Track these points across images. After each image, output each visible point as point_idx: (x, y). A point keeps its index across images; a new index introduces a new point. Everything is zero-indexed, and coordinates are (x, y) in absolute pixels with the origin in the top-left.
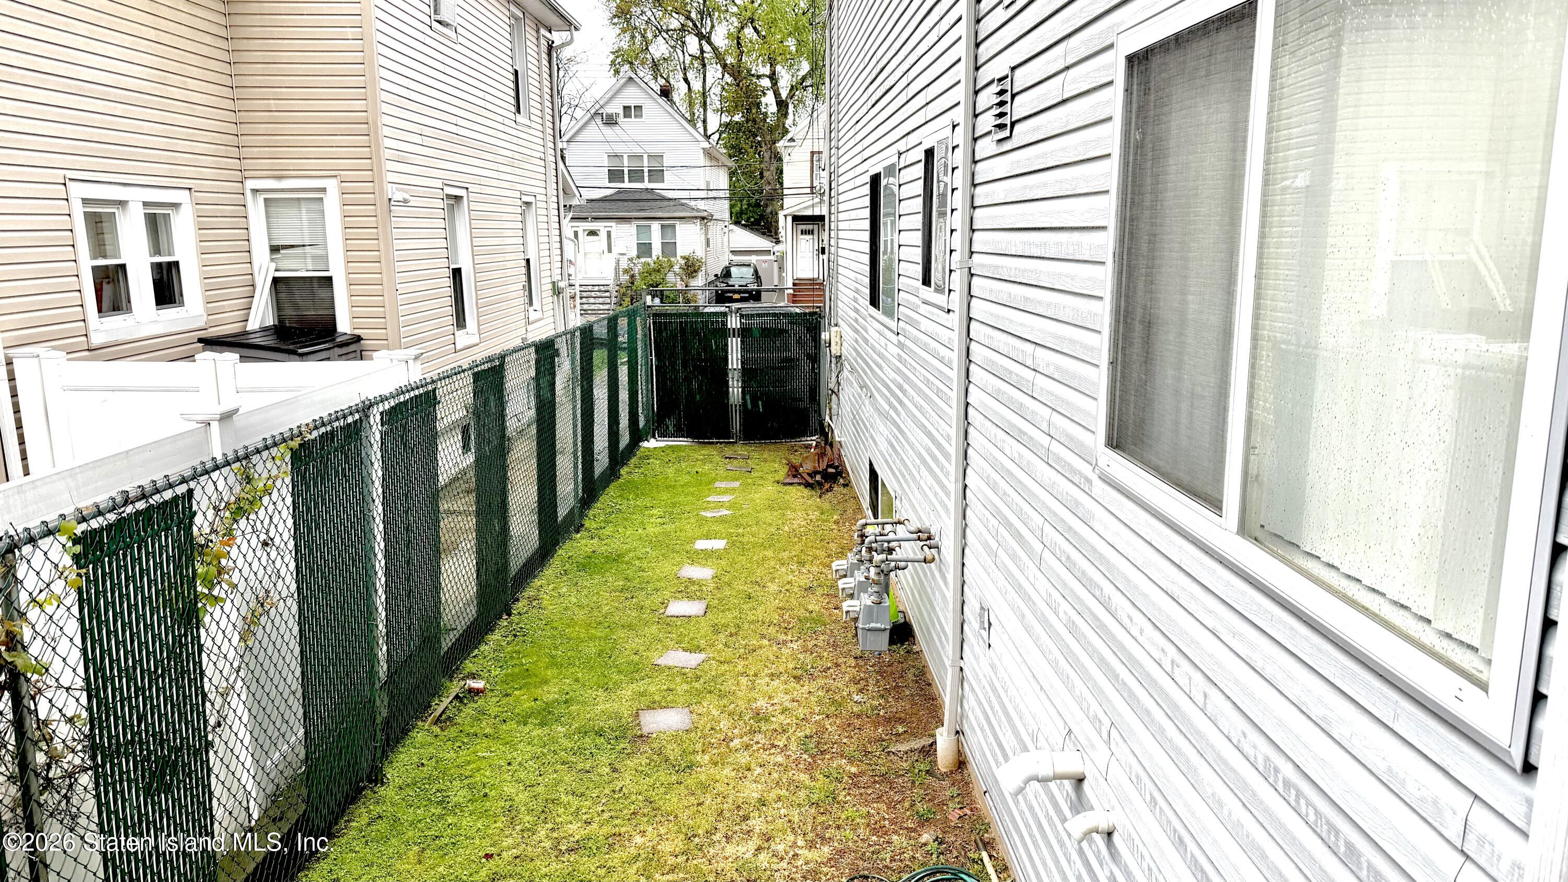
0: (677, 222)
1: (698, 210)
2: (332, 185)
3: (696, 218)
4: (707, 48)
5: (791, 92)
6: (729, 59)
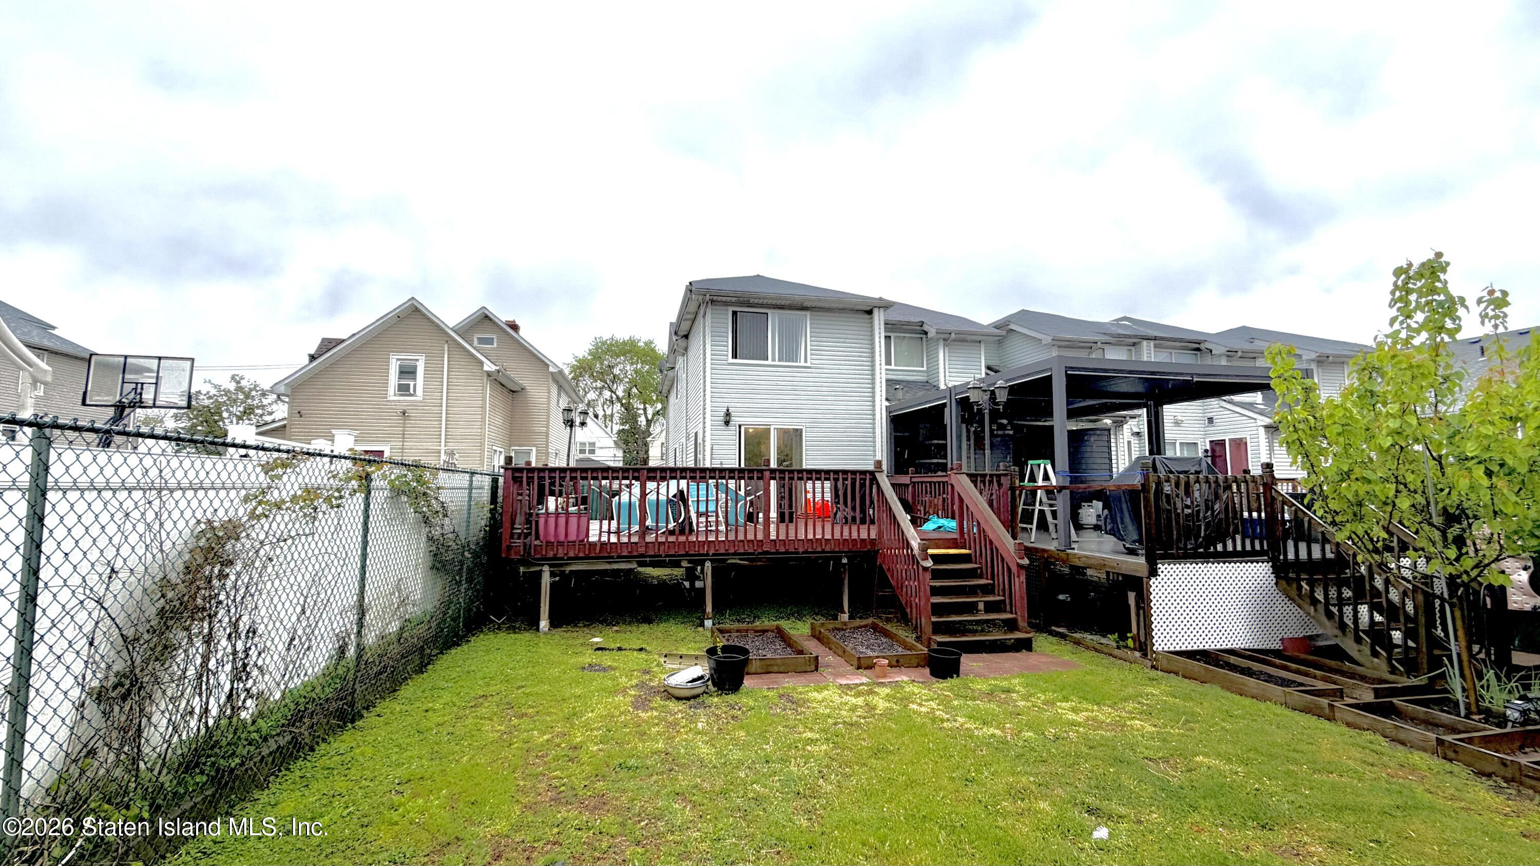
2: (534, 449)
4: (614, 396)
5: (654, 415)
6: (624, 401)
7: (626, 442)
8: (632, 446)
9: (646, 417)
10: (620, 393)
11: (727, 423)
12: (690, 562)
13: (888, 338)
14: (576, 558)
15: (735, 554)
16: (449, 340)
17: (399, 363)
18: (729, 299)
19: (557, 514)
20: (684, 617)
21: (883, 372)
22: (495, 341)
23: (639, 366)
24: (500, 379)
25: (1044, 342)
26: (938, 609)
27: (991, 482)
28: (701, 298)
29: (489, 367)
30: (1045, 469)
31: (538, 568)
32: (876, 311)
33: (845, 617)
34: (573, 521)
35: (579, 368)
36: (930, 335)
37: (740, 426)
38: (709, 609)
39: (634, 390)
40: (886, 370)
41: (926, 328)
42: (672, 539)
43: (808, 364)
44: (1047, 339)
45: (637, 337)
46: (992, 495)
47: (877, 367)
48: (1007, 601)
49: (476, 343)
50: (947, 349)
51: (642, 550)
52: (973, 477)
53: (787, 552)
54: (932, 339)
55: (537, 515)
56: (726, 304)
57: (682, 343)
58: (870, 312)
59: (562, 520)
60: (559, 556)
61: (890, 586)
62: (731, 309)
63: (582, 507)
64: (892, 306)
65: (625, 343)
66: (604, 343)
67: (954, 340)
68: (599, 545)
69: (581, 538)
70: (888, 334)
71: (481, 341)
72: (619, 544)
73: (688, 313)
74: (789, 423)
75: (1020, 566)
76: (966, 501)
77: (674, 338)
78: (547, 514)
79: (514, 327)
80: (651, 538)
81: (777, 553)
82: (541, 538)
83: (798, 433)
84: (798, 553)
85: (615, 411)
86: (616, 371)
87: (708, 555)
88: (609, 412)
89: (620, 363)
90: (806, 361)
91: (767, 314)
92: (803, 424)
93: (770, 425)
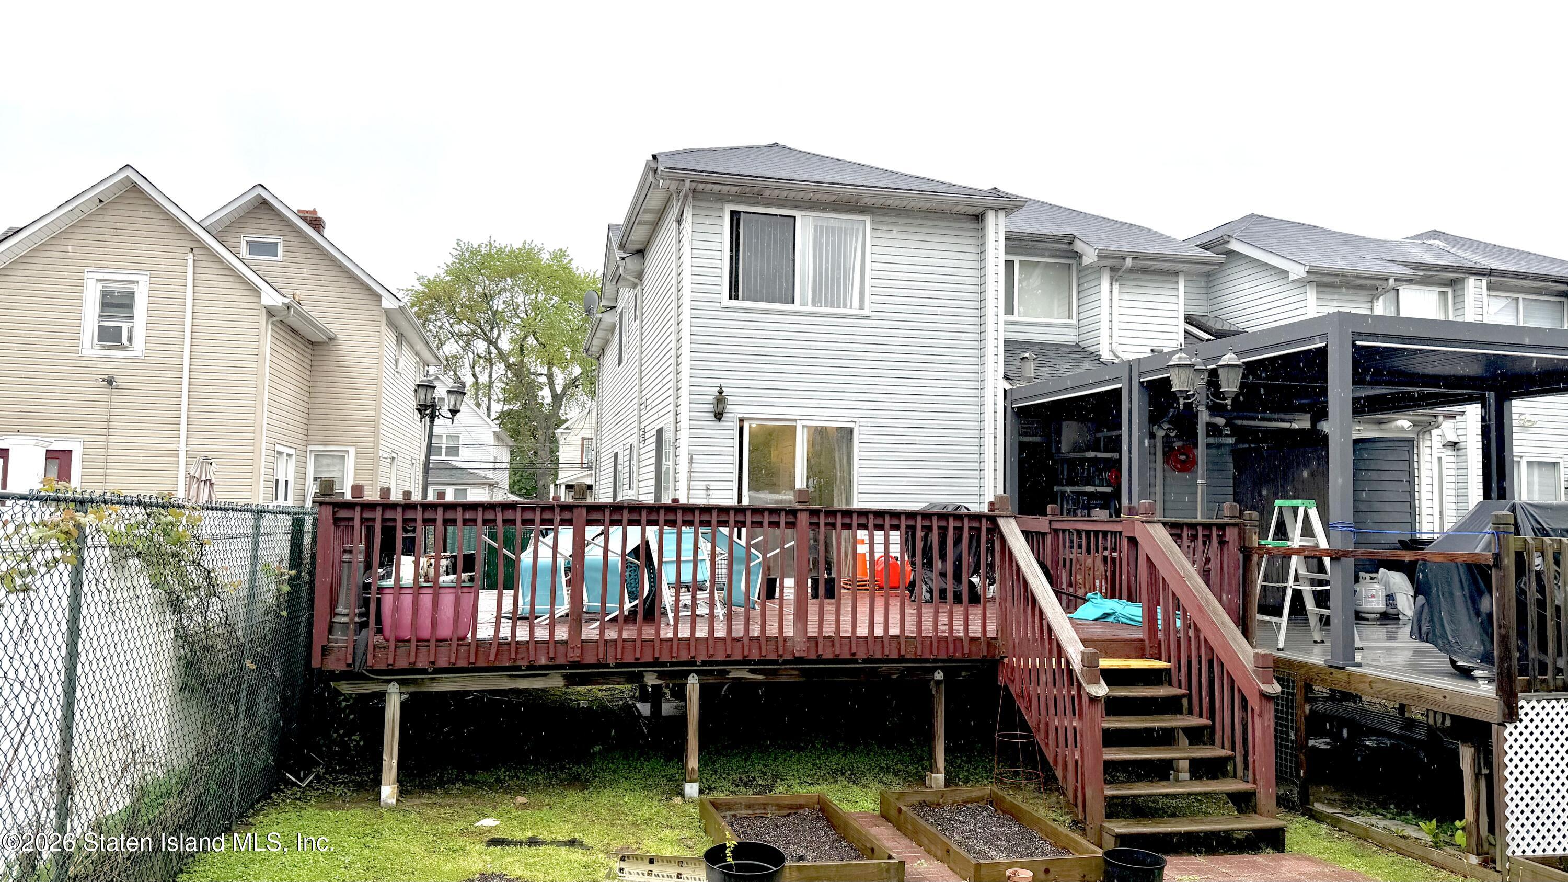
0: (468, 487)
1: (487, 479)
2: (352, 450)
3: (485, 484)
4: (494, 350)
5: (565, 388)
6: (512, 360)
7: (515, 434)
8: (528, 443)
9: (553, 390)
10: (505, 344)
11: (719, 416)
12: (661, 675)
13: (1009, 264)
14: (452, 670)
15: (745, 662)
16: (196, 246)
17: (100, 286)
18: (725, 189)
19: (417, 588)
20: (646, 776)
21: (1001, 327)
22: (280, 249)
23: (541, 297)
24: (293, 320)
25: (1292, 277)
26: (1113, 770)
27: (1207, 538)
28: (673, 186)
29: (271, 298)
30: (1306, 516)
31: (377, 688)
32: (991, 217)
33: (938, 779)
34: (447, 601)
35: (427, 296)
36: (1086, 261)
37: (741, 420)
38: (693, 763)
39: (531, 341)
40: (1007, 323)
41: (1079, 246)
42: (629, 633)
43: (865, 312)
44: (1297, 272)
45: (537, 243)
46: (1208, 560)
47: (990, 319)
48: (1239, 759)
49: (244, 252)
50: (1115, 286)
51: (574, 655)
52: (1176, 529)
53: (836, 660)
54: (1088, 267)
55: (381, 589)
56: (722, 198)
57: (632, 264)
58: (979, 218)
59: (426, 599)
60: (420, 665)
61: (1025, 726)
62: (728, 209)
63: (465, 576)
64: (1021, 207)
65: (515, 255)
66: (474, 253)
67: (1132, 270)
68: (495, 645)
69: (461, 633)
70: (1010, 258)
71: (255, 248)
72: (533, 644)
73: (646, 211)
74: (832, 419)
75: (1264, 696)
76: (1163, 571)
77: (619, 254)
78: (399, 588)
79: (316, 223)
80: (590, 632)
81: (819, 660)
82: (387, 632)
84: (856, 661)
85: (494, 376)
86: (498, 304)
87: (692, 663)
88: (483, 378)
89: (505, 290)
90: (861, 307)
91: (795, 217)
92: (854, 420)
93: (796, 420)
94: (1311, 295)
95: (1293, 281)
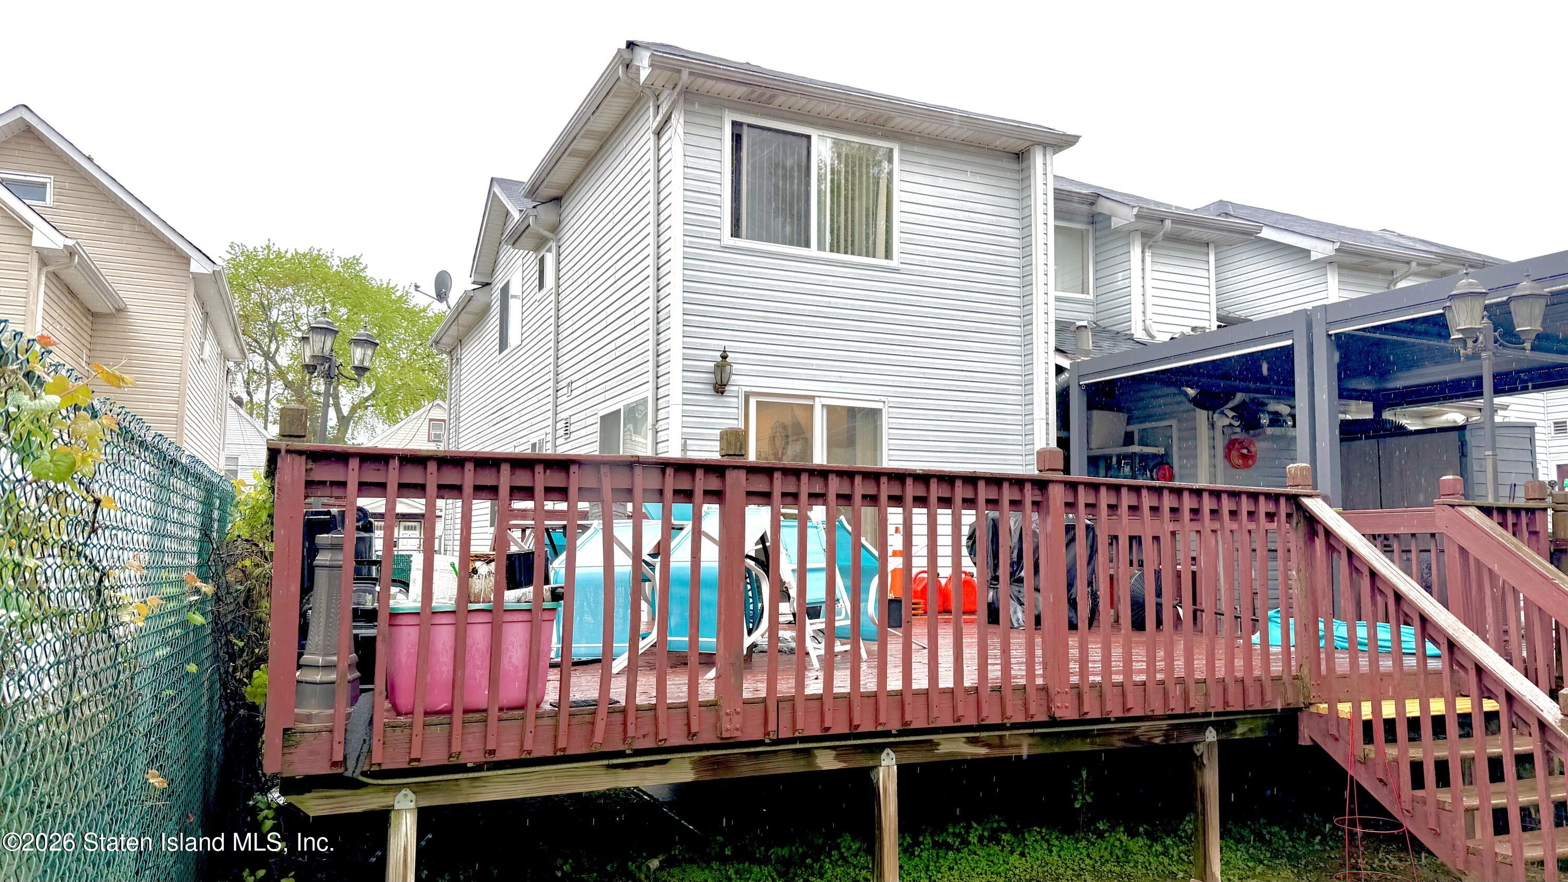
4: (271, 367)
6: (290, 377)
11: (720, 388)
12: (839, 753)
14: (522, 763)
18: (734, 90)
21: (1051, 306)
22: (49, 190)
24: (74, 275)
25: (1314, 256)
28: (661, 80)
29: (47, 239)
31: (378, 803)
32: (1034, 157)
34: (517, 636)
36: (1114, 224)
37: (747, 396)
40: (1057, 301)
41: (1106, 207)
43: (894, 263)
44: (1322, 251)
50: (1148, 254)
51: (731, 727)
54: (1117, 231)
56: (718, 103)
57: (546, 214)
58: (1020, 157)
62: (728, 118)
67: (1170, 237)
68: (602, 714)
72: (663, 710)
73: (589, 134)
74: (853, 397)
78: (429, 613)
83: (874, 415)
89: (285, 300)
90: (888, 255)
91: (809, 137)
92: (883, 399)
93: (813, 398)
94: (1333, 279)
95: (1315, 261)
